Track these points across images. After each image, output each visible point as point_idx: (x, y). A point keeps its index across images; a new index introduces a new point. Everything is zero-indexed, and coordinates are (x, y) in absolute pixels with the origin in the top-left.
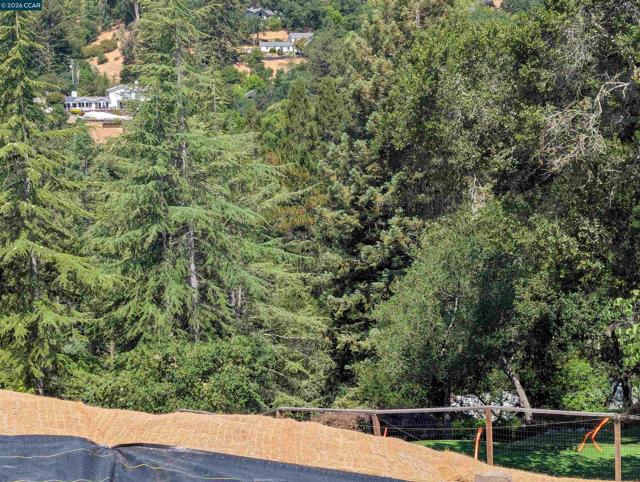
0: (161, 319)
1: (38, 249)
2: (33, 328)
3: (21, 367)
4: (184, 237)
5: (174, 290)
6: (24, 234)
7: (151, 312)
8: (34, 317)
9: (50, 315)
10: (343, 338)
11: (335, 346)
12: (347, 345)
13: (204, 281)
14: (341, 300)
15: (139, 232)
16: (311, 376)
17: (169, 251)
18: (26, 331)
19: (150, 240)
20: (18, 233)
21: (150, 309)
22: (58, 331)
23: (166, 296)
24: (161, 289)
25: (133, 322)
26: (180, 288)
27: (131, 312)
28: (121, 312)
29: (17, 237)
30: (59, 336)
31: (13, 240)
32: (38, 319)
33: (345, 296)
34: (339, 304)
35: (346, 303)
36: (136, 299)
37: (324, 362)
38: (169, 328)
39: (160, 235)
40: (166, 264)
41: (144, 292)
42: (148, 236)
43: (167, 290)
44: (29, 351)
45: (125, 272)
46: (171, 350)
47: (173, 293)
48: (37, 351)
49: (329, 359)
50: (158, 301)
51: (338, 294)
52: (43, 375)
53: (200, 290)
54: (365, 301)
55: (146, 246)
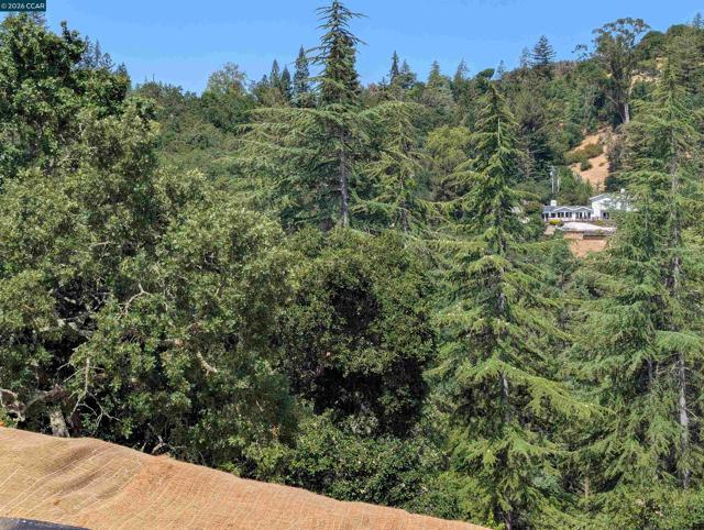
0: (645, 458)
1: (510, 370)
2: (502, 456)
3: (489, 497)
4: (673, 367)
5: (660, 427)
6: (496, 353)
7: (633, 450)
8: (504, 444)
9: (521, 444)
13: (696, 419)
15: (621, 358)
17: (656, 381)
18: (494, 458)
19: (633, 367)
20: (490, 351)
21: (632, 446)
22: (529, 461)
23: (651, 433)
24: (645, 424)
25: (612, 459)
26: (668, 424)
27: (610, 448)
28: (598, 447)
29: (489, 356)
30: (529, 468)
31: (484, 359)
32: (508, 447)
36: (616, 433)
38: (653, 470)
39: (645, 362)
40: (652, 396)
41: (625, 426)
42: (631, 363)
43: (652, 425)
44: (497, 481)
45: (604, 402)
46: (655, 496)
47: (658, 430)
48: (506, 481)
50: (641, 438)
52: (510, 508)
53: (691, 428)
55: (628, 374)
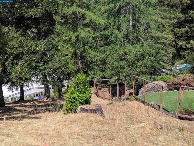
0: (120, 36)
1: (80, 9)
2: (77, 37)
3: (73, 50)
4: (129, 7)
5: (124, 26)
6: (75, 4)
7: (116, 33)
8: (78, 33)
9: (83, 33)
10: (180, 43)
11: (176, 45)
12: (181, 45)
13: (134, 22)
14: (180, 30)
15: (113, 5)
16: (168, 55)
17: (124, 12)
18: (75, 38)
20: (73, 4)
22: (85, 38)
23: (122, 28)
24: (120, 25)
25: (110, 36)
26: (126, 25)
27: (110, 33)
28: (106, 32)
29: (73, 6)
30: (85, 40)
31: (71, 7)
32: (79, 34)
33: (182, 28)
34: (179, 31)
35: (182, 31)
36: (111, 28)
37: (172, 51)
38: (122, 39)
39: (120, 6)
40: (122, 16)
41: (114, 26)
42: (116, 7)
43: (122, 25)
44: (76, 45)
45: (108, 19)
48: (78, 45)
49: (174, 50)
50: (118, 28)
51: (179, 27)
52: (80, 53)
53: (133, 25)
54: (189, 30)
55: (116, 10)
